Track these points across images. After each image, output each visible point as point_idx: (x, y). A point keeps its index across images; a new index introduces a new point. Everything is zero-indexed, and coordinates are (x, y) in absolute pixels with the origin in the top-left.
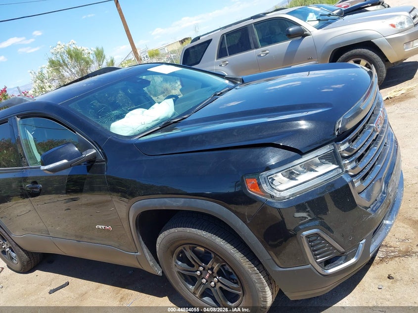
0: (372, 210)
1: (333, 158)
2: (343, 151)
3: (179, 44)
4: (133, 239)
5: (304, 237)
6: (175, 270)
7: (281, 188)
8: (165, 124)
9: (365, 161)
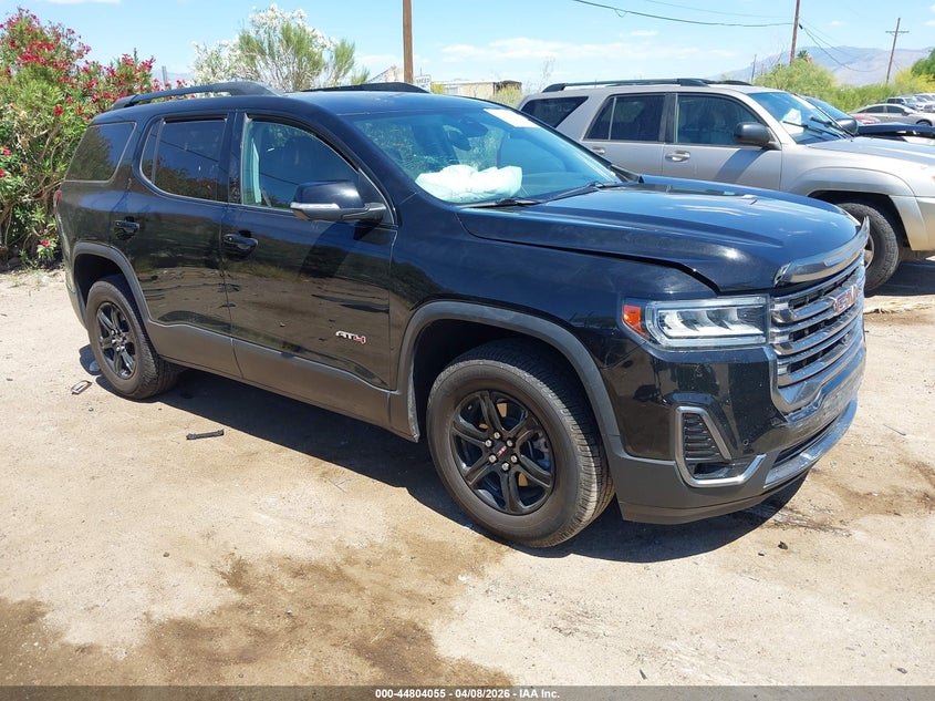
0: (790, 418)
1: (758, 317)
2: (777, 312)
3: (491, 89)
4: (398, 364)
5: (680, 416)
6: (449, 431)
7: (671, 333)
8: (507, 201)
9: (804, 344)
